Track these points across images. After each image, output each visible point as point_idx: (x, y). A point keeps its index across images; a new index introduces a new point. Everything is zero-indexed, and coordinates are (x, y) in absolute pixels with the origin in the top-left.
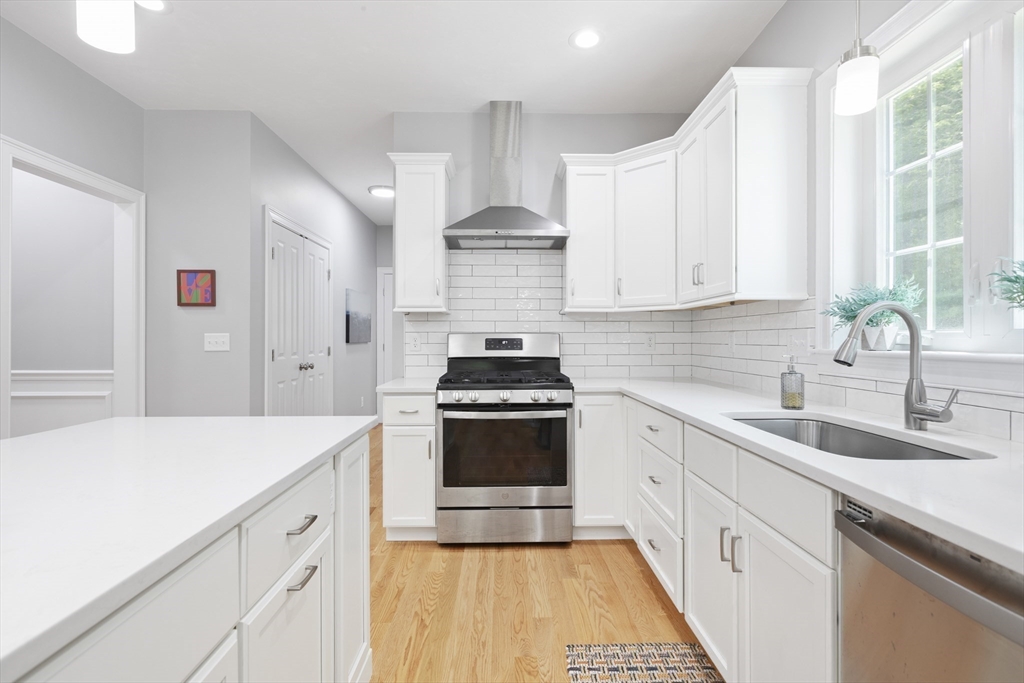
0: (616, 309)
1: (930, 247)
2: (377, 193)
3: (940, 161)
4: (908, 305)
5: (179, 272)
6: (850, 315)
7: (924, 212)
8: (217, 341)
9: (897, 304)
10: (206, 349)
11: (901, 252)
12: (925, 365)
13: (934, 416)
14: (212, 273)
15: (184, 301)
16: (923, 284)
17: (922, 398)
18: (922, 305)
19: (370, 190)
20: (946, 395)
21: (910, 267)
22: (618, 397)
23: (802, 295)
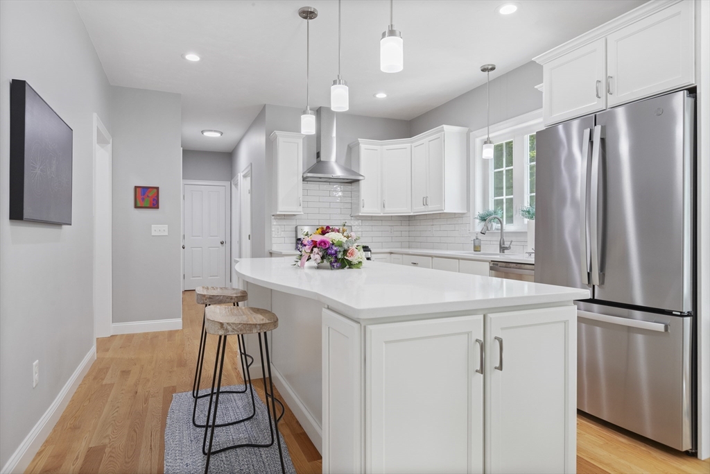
0: (382, 215)
1: (504, 197)
2: (206, 134)
3: (507, 171)
4: (499, 216)
5: (136, 187)
6: (483, 219)
7: (502, 188)
8: (159, 230)
9: (496, 216)
10: (154, 233)
11: (497, 198)
12: (504, 234)
13: (507, 248)
14: (157, 188)
15: (139, 205)
16: (503, 210)
17: (504, 244)
18: (502, 217)
19: (202, 132)
20: (509, 243)
21: (498, 203)
22: (389, 255)
23: (465, 211)
